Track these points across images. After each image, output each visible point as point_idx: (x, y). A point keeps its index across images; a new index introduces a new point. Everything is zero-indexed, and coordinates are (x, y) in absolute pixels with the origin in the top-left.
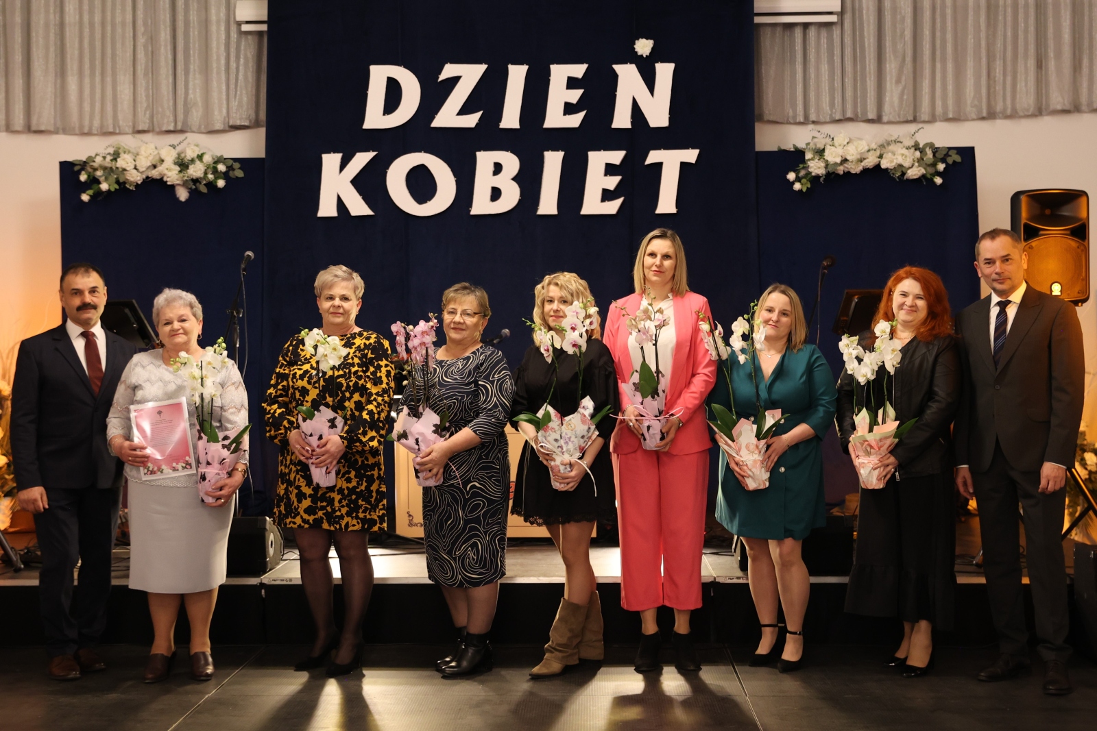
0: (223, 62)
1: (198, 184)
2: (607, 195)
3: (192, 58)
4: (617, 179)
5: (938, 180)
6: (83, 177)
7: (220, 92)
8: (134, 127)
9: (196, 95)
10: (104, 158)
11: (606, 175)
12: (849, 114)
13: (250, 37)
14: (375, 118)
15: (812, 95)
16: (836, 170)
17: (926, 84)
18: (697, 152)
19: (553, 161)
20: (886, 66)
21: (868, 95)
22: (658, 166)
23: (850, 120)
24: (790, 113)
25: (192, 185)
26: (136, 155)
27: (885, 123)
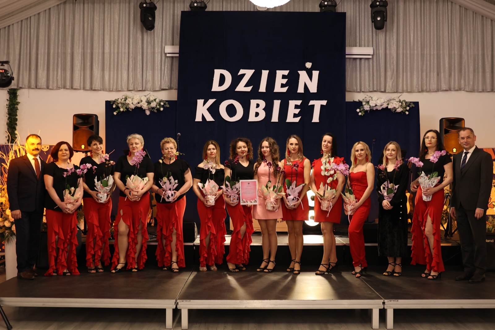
1: (154, 109)
2: (295, 116)
3: (148, 65)
4: (299, 110)
5: (407, 113)
6: (114, 106)
7: (158, 77)
8: (128, 89)
10: (121, 100)
11: (295, 108)
12: (375, 89)
13: (169, 58)
14: (216, 87)
15: (363, 83)
16: (373, 108)
17: (401, 80)
18: (326, 101)
19: (277, 104)
20: (387, 73)
21: (382, 83)
22: (313, 106)
23: (375, 91)
24: (355, 89)
25: (152, 109)
26: (133, 99)
27: (387, 93)
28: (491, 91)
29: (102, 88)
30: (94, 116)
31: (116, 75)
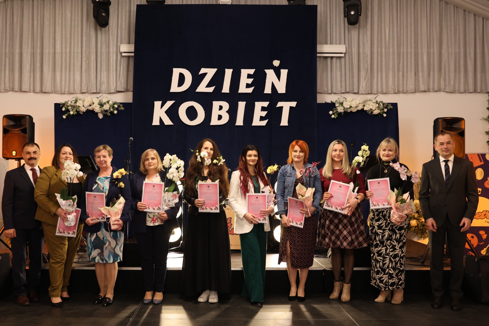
0: (115, 67)
1: (107, 112)
2: (262, 119)
3: (103, 66)
4: (266, 112)
5: (385, 115)
6: (64, 109)
7: (113, 79)
8: (81, 91)
9: (104, 79)
10: (72, 102)
11: (261, 111)
12: (348, 91)
13: (125, 58)
14: (175, 88)
15: (334, 84)
16: (347, 110)
17: (375, 80)
18: (296, 103)
19: (242, 105)
20: (361, 73)
21: (355, 83)
22: (281, 108)
23: (348, 93)
24: (326, 90)
25: (105, 112)
26: (84, 101)
27: (360, 94)
28: (473, 91)
29: (53, 91)
30: (28, 117)
31: (68, 76)
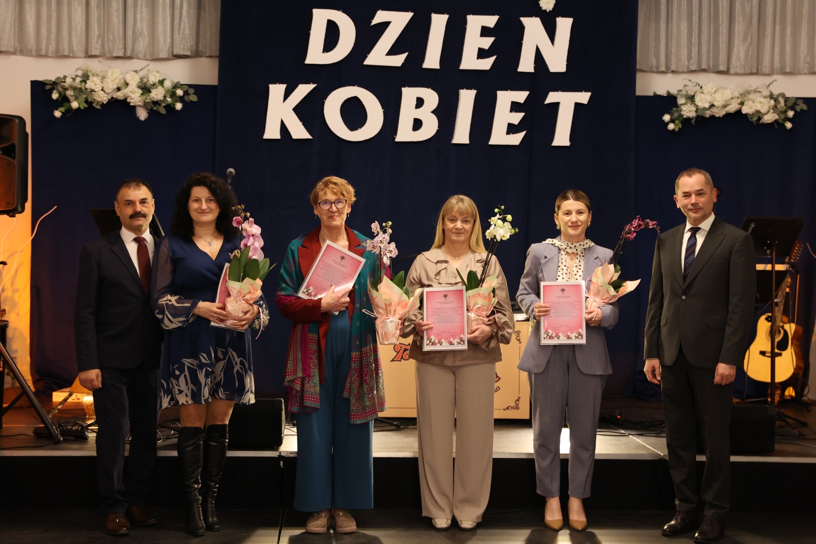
1: (157, 106)
2: (512, 129)
4: (522, 115)
5: (789, 125)
6: (55, 96)
7: (165, 25)
8: (87, 52)
10: (74, 79)
11: (511, 111)
12: (704, 66)
14: (316, 55)
15: (673, 50)
16: (704, 114)
17: (767, 42)
18: (589, 94)
19: (467, 98)
20: (735, 27)
21: (721, 50)
22: (556, 106)
23: (704, 71)
24: (654, 63)
25: (154, 105)
26: (103, 78)
27: (732, 75)
29: (19, 48)
30: (17, 121)
31: (54, 15)
